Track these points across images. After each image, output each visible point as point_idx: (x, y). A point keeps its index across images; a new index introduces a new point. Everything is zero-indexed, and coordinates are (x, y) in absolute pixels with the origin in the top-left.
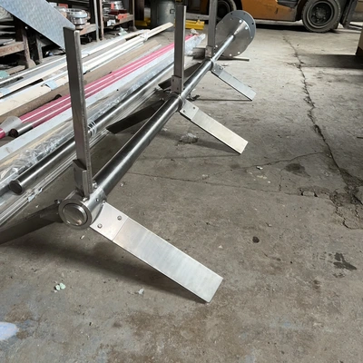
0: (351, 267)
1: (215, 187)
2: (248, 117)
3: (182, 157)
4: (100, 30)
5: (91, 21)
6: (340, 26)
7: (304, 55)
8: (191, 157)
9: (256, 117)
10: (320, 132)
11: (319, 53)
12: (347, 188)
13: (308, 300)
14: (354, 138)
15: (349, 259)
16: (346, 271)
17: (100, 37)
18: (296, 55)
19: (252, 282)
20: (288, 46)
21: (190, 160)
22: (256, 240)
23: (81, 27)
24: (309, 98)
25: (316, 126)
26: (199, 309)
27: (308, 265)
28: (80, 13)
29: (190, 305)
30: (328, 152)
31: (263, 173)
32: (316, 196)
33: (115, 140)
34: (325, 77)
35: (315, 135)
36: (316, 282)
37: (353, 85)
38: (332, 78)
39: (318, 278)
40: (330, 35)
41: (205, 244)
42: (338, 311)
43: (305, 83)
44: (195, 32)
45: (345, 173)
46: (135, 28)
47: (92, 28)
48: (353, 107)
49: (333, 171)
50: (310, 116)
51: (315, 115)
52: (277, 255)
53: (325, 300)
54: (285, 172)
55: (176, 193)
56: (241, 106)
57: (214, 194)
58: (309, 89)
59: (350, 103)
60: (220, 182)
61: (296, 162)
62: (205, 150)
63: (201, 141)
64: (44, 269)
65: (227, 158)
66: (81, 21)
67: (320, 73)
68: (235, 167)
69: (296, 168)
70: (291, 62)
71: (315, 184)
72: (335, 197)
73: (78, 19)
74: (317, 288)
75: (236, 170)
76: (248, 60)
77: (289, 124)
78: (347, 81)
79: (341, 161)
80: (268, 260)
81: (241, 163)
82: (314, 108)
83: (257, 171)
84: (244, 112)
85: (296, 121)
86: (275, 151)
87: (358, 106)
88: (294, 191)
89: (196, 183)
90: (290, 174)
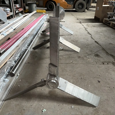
1: (77, 65)
2: (74, 40)
3: (61, 56)
4: (14, 14)
5: (11, 11)
6: (86, 10)
7: (80, 19)
8: (64, 55)
9: (77, 40)
10: (97, 43)
11: (84, 18)
14: (108, 44)
17: (14, 16)
18: (78, 19)
19: (106, 97)
20: (74, 17)
21: (64, 56)
22: (99, 82)
23: (8, 14)
24: (88, 32)
25: (96, 41)
28: (8, 9)
29: (91, 109)
30: (103, 49)
31: (89, 58)
32: (108, 64)
33: (36, 52)
34: (89, 26)
35: (97, 44)
37: (99, 28)
38: (92, 26)
40: (84, 13)
41: (84, 86)
43: (85, 28)
44: (45, 14)
45: (112, 56)
46: (24, 13)
47: (12, 14)
48: (102, 35)
49: (108, 55)
50: (92, 38)
51: (93, 38)
52: (108, 86)
54: (95, 57)
55: (66, 69)
56: (70, 37)
57: (78, 68)
58: (87, 29)
59: (101, 33)
60: (77, 63)
61: (96, 53)
62: (67, 52)
63: (64, 49)
64: (35, 104)
65: (75, 54)
66: (8, 12)
67: (87, 25)
68: (79, 57)
69: (97, 55)
70: (77, 21)
71: (105, 60)
72: (113, 64)
73: (7, 11)
76: (65, 22)
77: (87, 41)
79: (109, 51)
80: (106, 88)
81: (80, 56)
82: (92, 35)
83: (87, 58)
84: (72, 38)
85: (89, 40)
86: (88, 51)
87: (103, 34)
88: (101, 63)
89: (70, 64)
90: (97, 57)
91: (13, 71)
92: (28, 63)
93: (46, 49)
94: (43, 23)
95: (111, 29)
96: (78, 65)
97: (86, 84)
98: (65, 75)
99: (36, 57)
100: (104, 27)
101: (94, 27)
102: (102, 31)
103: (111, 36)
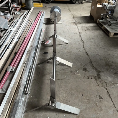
0: (102, 98)
2: (69, 51)
3: (58, 71)
7: (76, 18)
8: (60, 70)
9: (71, 51)
10: (87, 54)
11: (80, 15)
12: (97, 74)
13: (96, 109)
14: (96, 55)
15: (101, 96)
16: (101, 100)
18: (74, 18)
19: (85, 107)
21: (60, 72)
22: (83, 95)
24: (82, 39)
25: (86, 52)
26: (77, 116)
27: (94, 100)
30: (91, 62)
31: (78, 73)
32: (91, 78)
33: (39, 68)
34: (84, 28)
35: (87, 56)
36: (96, 104)
37: (92, 31)
38: (86, 29)
39: (97, 103)
42: (102, 110)
43: (79, 32)
44: (42, 11)
45: (96, 69)
46: (21, 10)
47: (11, 17)
49: (93, 68)
50: (84, 48)
51: (85, 47)
52: (88, 99)
53: (99, 108)
54: (83, 71)
55: (61, 84)
56: (66, 46)
57: (70, 83)
58: (81, 35)
59: (92, 40)
60: (69, 78)
61: (84, 67)
62: (62, 67)
64: (43, 115)
65: (69, 69)
66: (8, 18)
67: (82, 27)
68: (71, 72)
69: (85, 69)
70: (73, 22)
71: (90, 74)
72: (95, 78)
74: (97, 105)
75: (72, 73)
77: (79, 52)
78: (90, 30)
79: (94, 64)
80: (86, 100)
81: (72, 70)
82: (84, 44)
83: (77, 73)
84: (67, 49)
85: (81, 51)
86: (79, 64)
87: (94, 41)
88: (86, 78)
89: (64, 80)
90: (84, 72)
91: (26, 91)
92: (34, 80)
93: (47, 64)
94: (42, 28)
95: (103, 32)
96: (70, 80)
97: (74, 98)
98: (61, 91)
99: (40, 73)
100: (97, 29)
101: (88, 30)
102: (94, 36)
103: (100, 44)
